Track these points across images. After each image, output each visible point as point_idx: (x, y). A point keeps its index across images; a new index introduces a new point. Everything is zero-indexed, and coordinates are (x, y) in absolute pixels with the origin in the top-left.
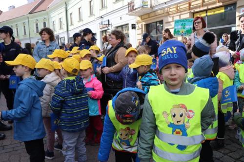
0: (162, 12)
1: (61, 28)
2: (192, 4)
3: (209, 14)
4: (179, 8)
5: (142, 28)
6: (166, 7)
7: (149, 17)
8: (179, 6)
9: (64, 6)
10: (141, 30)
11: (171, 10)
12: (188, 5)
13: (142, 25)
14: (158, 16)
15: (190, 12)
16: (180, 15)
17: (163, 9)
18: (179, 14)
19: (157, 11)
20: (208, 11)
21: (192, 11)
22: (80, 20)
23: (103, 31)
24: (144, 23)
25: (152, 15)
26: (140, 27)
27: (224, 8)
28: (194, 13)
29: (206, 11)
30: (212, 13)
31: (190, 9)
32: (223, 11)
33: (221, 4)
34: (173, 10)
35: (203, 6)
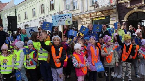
0: (77, 17)
2: (92, 14)
3: (99, 19)
4: (85, 16)
6: (79, 15)
9: (14, 10)
11: (81, 16)
12: (90, 15)
14: (75, 19)
16: (86, 19)
17: (78, 16)
19: (74, 16)
21: (92, 18)
22: (26, 19)
27: (105, 17)
29: (98, 18)
30: (100, 19)
31: (91, 16)
32: (105, 18)
33: (104, 16)
34: (82, 16)
35: (96, 16)
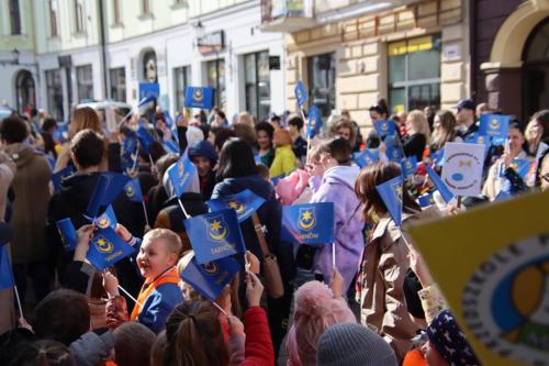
1: (79, 30)
2: (383, 21)
3: (412, 48)
4: (360, 27)
5: (297, 68)
7: (310, 41)
8: (362, 23)
10: (293, 72)
12: (373, 24)
13: (297, 59)
14: (325, 41)
15: (379, 41)
16: (362, 46)
18: (361, 42)
19: (324, 25)
20: (410, 42)
22: (146, 11)
23: (209, 63)
24: (301, 55)
25: (315, 35)
26: (294, 65)
27: (430, 39)
28: (389, 43)
29: (407, 40)
30: (416, 48)
31: (377, 33)
32: (430, 45)
33: (422, 31)
34: (350, 29)
35: (397, 29)
